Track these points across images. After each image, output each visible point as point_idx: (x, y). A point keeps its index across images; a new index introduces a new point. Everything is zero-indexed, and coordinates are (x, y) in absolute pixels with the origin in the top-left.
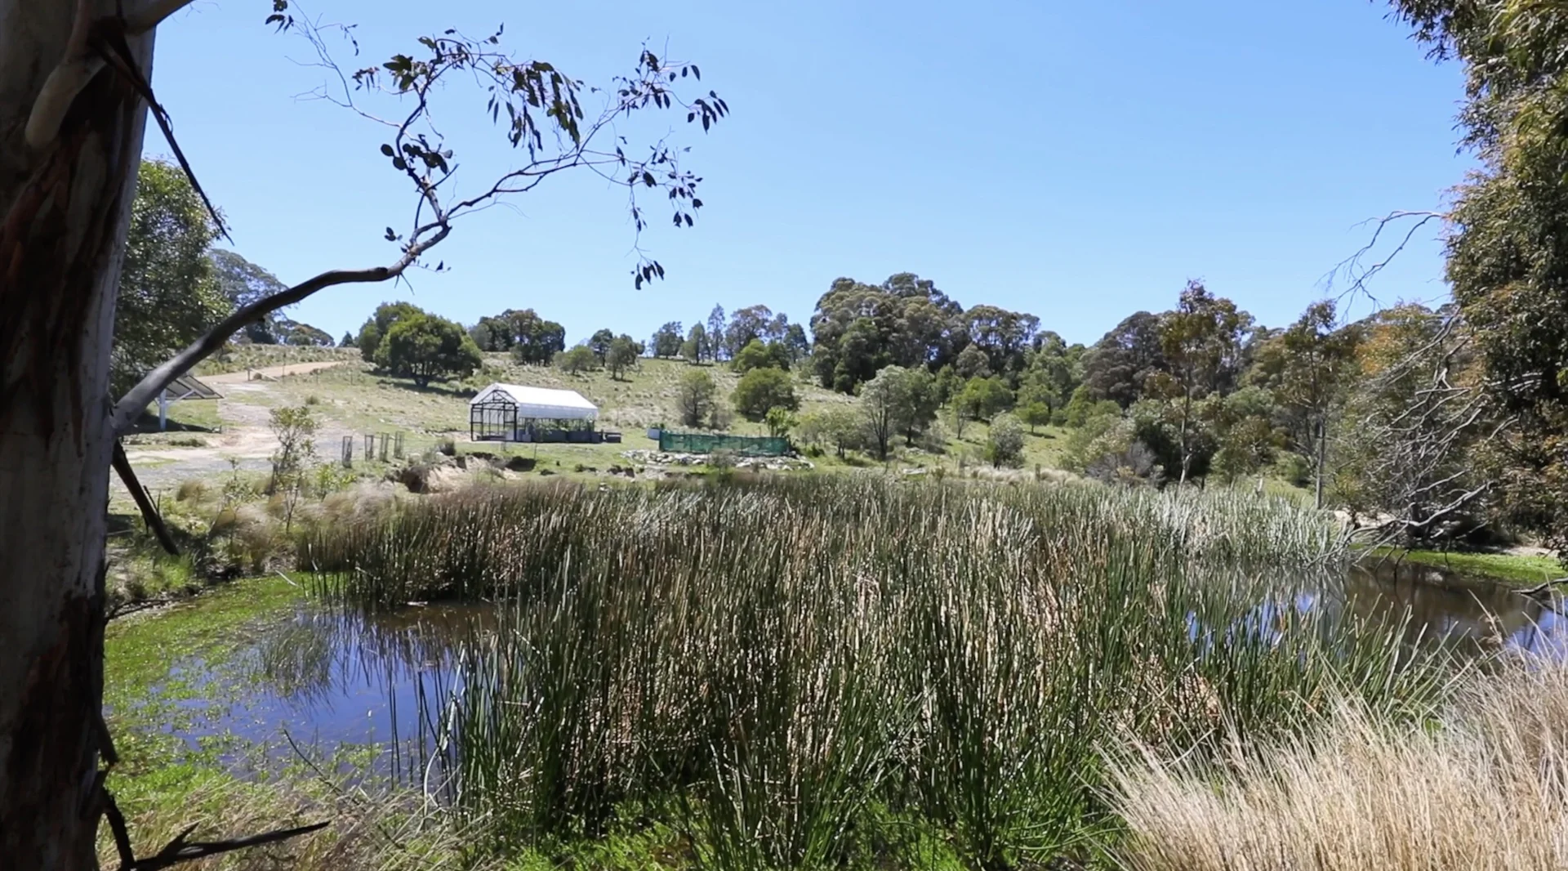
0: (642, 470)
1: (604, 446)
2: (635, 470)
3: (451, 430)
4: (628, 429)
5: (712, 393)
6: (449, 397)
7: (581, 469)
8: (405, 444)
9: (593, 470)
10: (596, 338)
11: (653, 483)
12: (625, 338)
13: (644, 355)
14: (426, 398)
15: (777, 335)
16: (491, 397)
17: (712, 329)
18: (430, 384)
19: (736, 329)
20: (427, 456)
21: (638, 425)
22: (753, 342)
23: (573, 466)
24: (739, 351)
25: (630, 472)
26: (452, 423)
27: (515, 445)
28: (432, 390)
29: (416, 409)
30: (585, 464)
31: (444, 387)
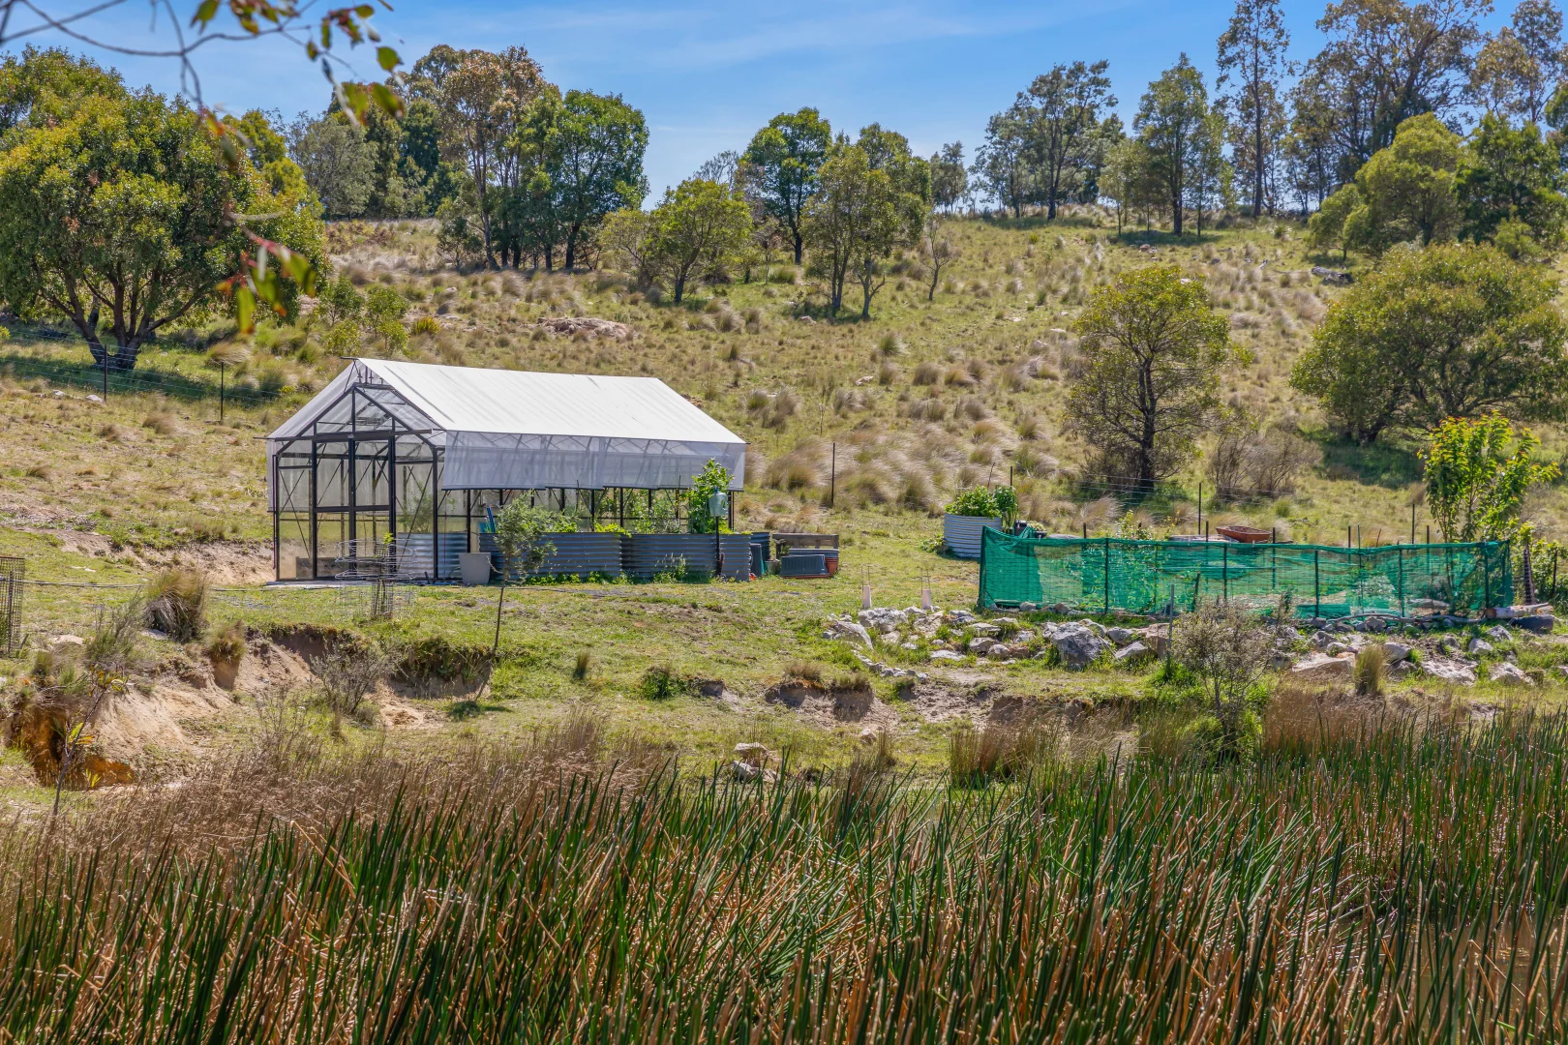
0: (904, 691)
1: (765, 592)
2: (879, 686)
3: (203, 539)
4: (874, 517)
5: (1216, 358)
6: (210, 407)
7: (660, 687)
8: (29, 598)
9: (709, 689)
10: (761, 153)
11: (944, 743)
12: (876, 142)
13: (959, 207)
14: (126, 415)
15: (1516, 94)
16: (342, 414)
17: (1236, 84)
18: (148, 360)
19: (1337, 80)
20: (98, 653)
21: (913, 500)
22: (1411, 132)
23: (633, 677)
24: (1347, 170)
25: (850, 698)
26: (211, 512)
27: (424, 597)
28: (152, 380)
29: (88, 460)
30: (684, 662)
31: (192, 367)
